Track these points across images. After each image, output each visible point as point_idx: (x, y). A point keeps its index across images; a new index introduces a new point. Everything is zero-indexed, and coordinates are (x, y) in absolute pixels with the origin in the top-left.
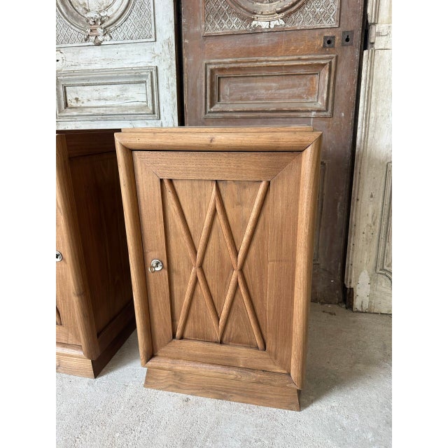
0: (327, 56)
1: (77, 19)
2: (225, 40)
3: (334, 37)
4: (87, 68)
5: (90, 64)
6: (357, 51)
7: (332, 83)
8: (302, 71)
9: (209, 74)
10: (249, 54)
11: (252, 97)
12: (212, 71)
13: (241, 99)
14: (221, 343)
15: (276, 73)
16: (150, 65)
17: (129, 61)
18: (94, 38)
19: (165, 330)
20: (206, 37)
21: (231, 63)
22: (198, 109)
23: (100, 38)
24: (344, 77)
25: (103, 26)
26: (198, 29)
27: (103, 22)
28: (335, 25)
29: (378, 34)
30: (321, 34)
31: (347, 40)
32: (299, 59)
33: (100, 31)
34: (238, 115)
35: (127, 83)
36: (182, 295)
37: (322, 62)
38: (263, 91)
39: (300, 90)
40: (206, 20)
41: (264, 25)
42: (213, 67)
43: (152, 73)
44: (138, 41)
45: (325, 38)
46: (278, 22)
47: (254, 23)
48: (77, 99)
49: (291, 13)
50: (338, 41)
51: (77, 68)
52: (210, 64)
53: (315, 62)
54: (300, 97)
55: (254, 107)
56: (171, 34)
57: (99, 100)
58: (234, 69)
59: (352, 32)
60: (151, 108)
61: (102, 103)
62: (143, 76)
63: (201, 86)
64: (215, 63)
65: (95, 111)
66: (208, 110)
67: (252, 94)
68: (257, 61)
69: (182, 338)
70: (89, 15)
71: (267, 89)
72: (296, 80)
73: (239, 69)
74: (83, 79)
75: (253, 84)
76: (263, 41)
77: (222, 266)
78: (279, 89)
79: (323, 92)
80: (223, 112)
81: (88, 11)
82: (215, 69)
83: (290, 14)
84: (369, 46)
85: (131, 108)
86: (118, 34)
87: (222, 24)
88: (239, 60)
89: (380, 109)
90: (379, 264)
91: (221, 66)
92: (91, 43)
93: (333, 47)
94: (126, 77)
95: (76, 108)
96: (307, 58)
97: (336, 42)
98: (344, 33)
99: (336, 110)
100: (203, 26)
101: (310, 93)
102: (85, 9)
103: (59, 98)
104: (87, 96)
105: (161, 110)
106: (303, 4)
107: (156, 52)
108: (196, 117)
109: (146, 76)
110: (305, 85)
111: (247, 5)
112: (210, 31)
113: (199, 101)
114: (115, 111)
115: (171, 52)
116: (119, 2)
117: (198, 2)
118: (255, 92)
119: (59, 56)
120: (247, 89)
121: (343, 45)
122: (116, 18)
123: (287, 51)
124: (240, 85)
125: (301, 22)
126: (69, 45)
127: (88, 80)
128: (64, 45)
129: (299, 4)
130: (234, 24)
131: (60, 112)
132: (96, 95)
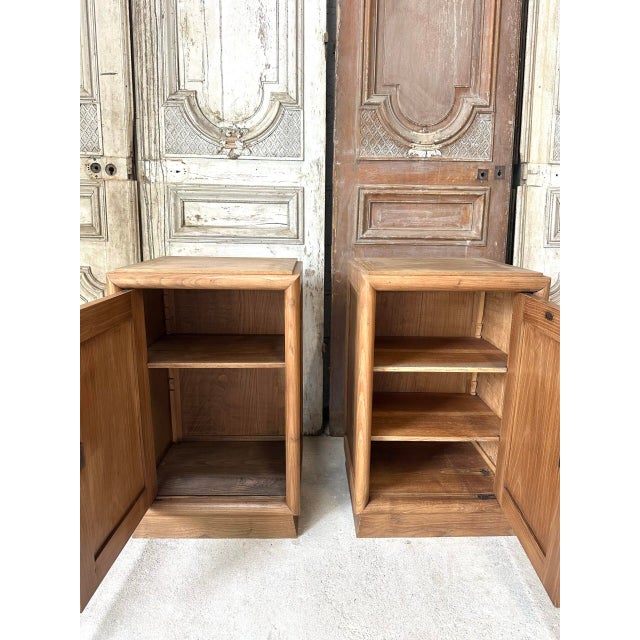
0: (482, 187)
1: (210, 129)
2: (380, 165)
3: (487, 171)
4: (216, 182)
5: (219, 178)
6: (509, 185)
7: (486, 214)
8: (457, 201)
9: (362, 199)
10: (404, 180)
11: (405, 224)
12: (366, 196)
13: (394, 225)
15: (431, 201)
16: (295, 185)
17: (270, 179)
18: (228, 150)
20: (360, 161)
21: (386, 189)
22: (348, 234)
23: (236, 152)
24: (499, 209)
26: (351, 152)
27: (242, 135)
28: (488, 159)
29: (530, 172)
30: (476, 167)
31: (499, 174)
32: (455, 189)
33: (239, 144)
34: (392, 242)
35: (265, 203)
37: (478, 193)
38: (417, 218)
39: (455, 218)
40: (362, 144)
41: (422, 154)
42: (367, 192)
43: (297, 194)
44: (284, 159)
45: (479, 171)
46: (434, 152)
47: (411, 151)
48: (198, 217)
49: (447, 145)
50: (491, 174)
51: (203, 182)
52: (364, 189)
53: (471, 193)
54: (454, 225)
55: (409, 234)
56: (321, 154)
57: (228, 219)
58: (390, 195)
59: (504, 167)
60: (295, 231)
61: (231, 223)
62: (286, 197)
63: (353, 211)
64: (370, 187)
65: (223, 232)
66: (360, 236)
67: (405, 221)
68: (413, 188)
70: (221, 125)
71: (421, 216)
72: (450, 209)
73: (395, 195)
74: (211, 195)
75: (406, 211)
76: (420, 169)
78: (433, 217)
79: (477, 222)
80: (376, 238)
81: (221, 120)
82: (369, 194)
84: (522, 182)
85: (269, 230)
86: (259, 150)
87: (378, 149)
88: (395, 186)
89: (532, 241)
91: (376, 192)
92: (225, 156)
93: (487, 179)
94: (266, 196)
95: (197, 227)
96: (464, 188)
97: (490, 175)
98: (496, 167)
99: (490, 239)
101: (464, 221)
102: (218, 118)
103: (176, 214)
104: (211, 213)
105: (306, 234)
106: (459, 138)
107: (304, 172)
108: (346, 242)
109: (291, 197)
110: (459, 213)
111: (405, 133)
112: (365, 155)
113: (349, 226)
114: (250, 233)
115: (320, 173)
116: (260, 114)
117: (353, 125)
118: (409, 218)
119: (180, 167)
120: (400, 215)
121: (496, 178)
122: (259, 132)
123: (443, 181)
124: (394, 211)
125: (457, 154)
126: (195, 156)
127: (217, 196)
128: (189, 155)
129: (456, 137)
130: (390, 151)
131: (176, 231)
132: (225, 213)
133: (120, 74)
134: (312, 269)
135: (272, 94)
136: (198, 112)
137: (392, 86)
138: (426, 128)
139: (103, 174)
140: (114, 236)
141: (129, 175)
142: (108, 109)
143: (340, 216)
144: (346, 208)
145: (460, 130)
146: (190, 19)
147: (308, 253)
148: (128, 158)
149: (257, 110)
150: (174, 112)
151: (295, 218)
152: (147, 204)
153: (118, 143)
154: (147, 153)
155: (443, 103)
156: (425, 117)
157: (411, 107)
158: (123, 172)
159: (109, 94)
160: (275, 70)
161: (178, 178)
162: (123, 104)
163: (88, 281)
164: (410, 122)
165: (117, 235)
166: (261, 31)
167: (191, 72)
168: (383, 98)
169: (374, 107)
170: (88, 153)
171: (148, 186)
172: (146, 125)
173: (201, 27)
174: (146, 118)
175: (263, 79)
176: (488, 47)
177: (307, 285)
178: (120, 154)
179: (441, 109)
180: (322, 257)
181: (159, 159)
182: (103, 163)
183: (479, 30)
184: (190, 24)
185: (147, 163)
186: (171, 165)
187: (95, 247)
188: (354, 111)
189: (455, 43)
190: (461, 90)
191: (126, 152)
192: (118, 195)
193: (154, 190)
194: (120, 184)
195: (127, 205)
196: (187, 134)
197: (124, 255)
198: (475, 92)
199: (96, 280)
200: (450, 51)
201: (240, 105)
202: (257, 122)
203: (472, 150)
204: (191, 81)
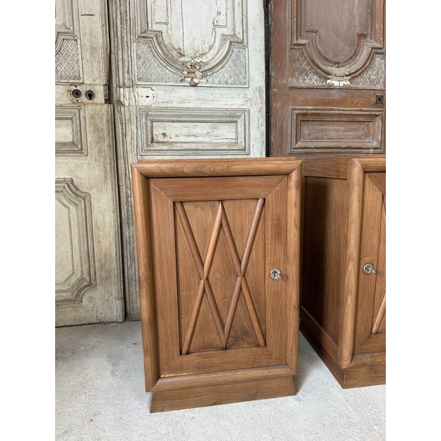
0: (380, 109)
1: (173, 61)
2: (306, 92)
3: (382, 96)
4: (180, 106)
5: (183, 102)
7: (383, 129)
8: (362, 119)
9: (295, 117)
10: (325, 104)
11: (325, 137)
13: (317, 138)
15: (344, 119)
16: (242, 107)
17: (223, 103)
18: (189, 80)
20: (292, 88)
21: (311, 110)
22: (284, 146)
23: (196, 81)
25: (201, 70)
26: (285, 81)
27: (200, 67)
28: (382, 88)
30: (374, 94)
32: (361, 110)
33: (198, 74)
34: (317, 151)
35: (218, 122)
37: (377, 113)
38: (334, 133)
39: (360, 133)
40: (293, 75)
41: (336, 83)
42: (298, 112)
44: (234, 86)
45: (377, 96)
46: (345, 83)
47: (328, 81)
48: (164, 135)
49: (355, 77)
51: (169, 105)
52: (295, 109)
53: (373, 113)
54: (360, 138)
56: (263, 84)
57: (189, 136)
58: (315, 114)
61: (192, 139)
62: (236, 116)
63: (287, 127)
64: (300, 108)
65: (186, 146)
66: (293, 146)
67: (325, 135)
68: (331, 110)
70: (182, 59)
71: (337, 131)
72: (356, 126)
73: (318, 114)
74: (176, 116)
75: (326, 127)
76: (335, 95)
78: (345, 131)
79: (378, 136)
80: (306, 148)
81: (182, 55)
82: (300, 113)
85: (223, 144)
86: (214, 79)
87: (305, 80)
88: (318, 108)
91: (305, 111)
92: (187, 84)
93: (382, 103)
94: (220, 116)
95: (164, 142)
96: (367, 110)
101: (367, 135)
102: (180, 53)
103: (147, 132)
104: (175, 131)
105: (252, 146)
106: (363, 71)
107: (249, 96)
109: (239, 117)
110: (364, 129)
111: (324, 68)
112: (294, 83)
113: (284, 139)
114: (207, 147)
115: (261, 98)
116: (213, 51)
117: (286, 61)
118: (328, 133)
119: (150, 92)
120: (321, 131)
122: (213, 65)
123: (352, 104)
124: (317, 127)
125: (361, 83)
126: (162, 83)
127: (180, 116)
128: (157, 83)
129: (361, 71)
130: (313, 80)
131: (147, 146)
132: (186, 131)
133: (98, 15)
135: (223, 35)
136: (164, 48)
137: (312, 32)
138: (338, 64)
139: (84, 98)
140: (93, 151)
141: (106, 100)
142: (88, 44)
143: (278, 131)
144: (282, 124)
145: (363, 66)
148: (104, 85)
149: (210, 48)
150: (144, 48)
151: (243, 133)
152: (122, 124)
153: (96, 73)
154: (121, 81)
155: (349, 46)
156: (338, 56)
157: (327, 48)
158: (100, 97)
159: (87, 31)
160: (225, 16)
161: (148, 102)
162: (100, 40)
163: (71, 190)
164: (327, 59)
165: (96, 150)
167: (157, 16)
168: (307, 41)
169: (301, 47)
170: (70, 81)
171: (123, 108)
172: (120, 58)
174: (120, 52)
175: (215, 23)
176: (380, 5)
178: (97, 82)
179: (348, 51)
181: (133, 85)
182: (83, 89)
185: (122, 89)
186: (142, 92)
187: (76, 161)
188: (286, 50)
189: (356, 2)
190: (362, 36)
191: (103, 81)
192: (96, 116)
193: (127, 112)
194: (98, 107)
195: (104, 125)
196: (156, 67)
197: (102, 167)
198: (371, 39)
199: (77, 189)
200: (353, 8)
201: (197, 43)
202: (211, 58)
203: (372, 82)
204: (158, 23)
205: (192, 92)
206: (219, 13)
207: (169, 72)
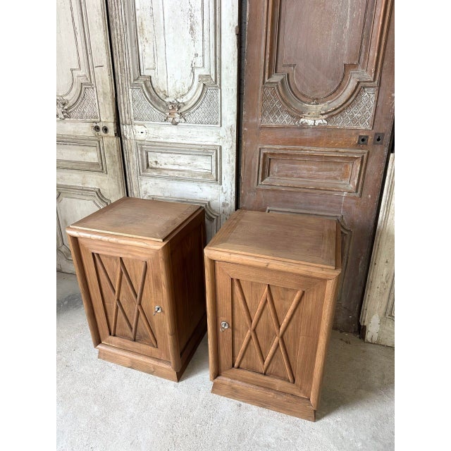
0: (361, 151)
1: (159, 104)
2: (277, 131)
3: (367, 137)
4: (165, 141)
5: (168, 138)
6: (386, 150)
7: (362, 172)
8: (338, 161)
9: (262, 157)
10: (296, 143)
11: (295, 175)
12: (265, 155)
13: (287, 176)
14: (265, 374)
15: (317, 159)
16: (215, 144)
17: (199, 139)
18: (172, 119)
19: (227, 362)
20: (262, 128)
21: (280, 149)
22: (252, 181)
23: (177, 120)
24: (373, 168)
25: (179, 112)
26: (255, 120)
27: (179, 108)
28: (368, 127)
30: (357, 134)
31: (379, 140)
32: (337, 151)
33: (178, 116)
34: (283, 189)
35: (196, 155)
36: (240, 344)
37: (356, 156)
38: (305, 172)
39: (336, 173)
40: (263, 115)
41: (310, 122)
42: (265, 151)
43: (217, 151)
44: (207, 125)
45: (360, 137)
46: (321, 121)
47: (302, 120)
48: (156, 162)
50: (370, 140)
51: (158, 140)
52: (263, 149)
54: (335, 179)
55: (296, 184)
56: (233, 122)
57: (174, 164)
58: (283, 154)
59: (383, 134)
60: (215, 177)
61: (176, 167)
62: (210, 152)
63: (255, 164)
64: (267, 148)
65: (171, 173)
66: (260, 183)
67: (295, 173)
68: (302, 149)
69: (238, 367)
70: (167, 100)
71: (309, 170)
72: (333, 167)
73: (286, 154)
74: (162, 149)
75: (296, 166)
76: (309, 134)
77: (269, 332)
78: (318, 171)
79: (354, 179)
80: (271, 185)
81: (167, 96)
82: (267, 153)
83: (332, 116)
85: (199, 174)
86: (191, 118)
87: (276, 119)
88: (287, 147)
90: (388, 311)
91: (272, 152)
92: (170, 123)
93: (366, 144)
94: (196, 151)
95: (155, 169)
96: (344, 151)
97: (369, 140)
98: (376, 134)
99: (364, 192)
100: (260, 119)
101: (344, 176)
102: (165, 95)
103: (143, 161)
104: (164, 160)
105: (223, 178)
106: (344, 109)
107: (222, 135)
108: (249, 186)
109: (212, 153)
110: (341, 169)
111: (298, 106)
112: (265, 123)
113: (252, 175)
115: (232, 136)
116: (192, 92)
117: (257, 99)
118: (298, 171)
119: (143, 129)
120: (292, 169)
121: (374, 143)
122: (190, 106)
123: (327, 144)
124: (287, 165)
125: (341, 123)
126: (152, 122)
128: (148, 122)
129: (341, 109)
130: (285, 120)
131: (143, 172)
132: (172, 160)
133: (106, 66)
134: (227, 202)
135: (200, 76)
136: (153, 91)
137: (290, 66)
138: (317, 101)
139: (101, 132)
140: (110, 171)
141: (115, 134)
142: (101, 90)
143: (246, 168)
144: (251, 162)
145: (344, 104)
146: (144, 23)
147: (224, 191)
148: (114, 122)
149: (189, 89)
150: (137, 92)
151: (215, 167)
153: (108, 113)
154: (124, 120)
155: (332, 79)
156: (316, 91)
157: (305, 84)
158: (112, 131)
159: (100, 80)
160: (201, 58)
161: (142, 137)
162: (108, 87)
163: (99, 197)
164: (304, 96)
165: (112, 170)
166: (192, 29)
167: (147, 62)
168: (282, 77)
169: (273, 85)
170: (92, 120)
171: (126, 140)
172: (122, 101)
173: (151, 29)
174: (122, 96)
175: (194, 66)
176: (378, 25)
177: (224, 212)
178: (109, 120)
179: (330, 84)
180: (234, 195)
181: (131, 124)
182: (101, 125)
183: (372, 9)
184: (145, 27)
185: (125, 126)
186: (139, 128)
187: (100, 177)
188: (258, 88)
189: (348, 23)
190: (347, 67)
191: (112, 119)
192: (111, 146)
193: (129, 144)
194: (111, 139)
195: (115, 153)
196: (147, 108)
197: (117, 183)
198: (363, 68)
199: (103, 196)
200: (343, 32)
201: (178, 85)
202: (190, 98)
203: (354, 120)
204: (147, 69)
205: (174, 129)
206: (196, 55)
207: (156, 112)
